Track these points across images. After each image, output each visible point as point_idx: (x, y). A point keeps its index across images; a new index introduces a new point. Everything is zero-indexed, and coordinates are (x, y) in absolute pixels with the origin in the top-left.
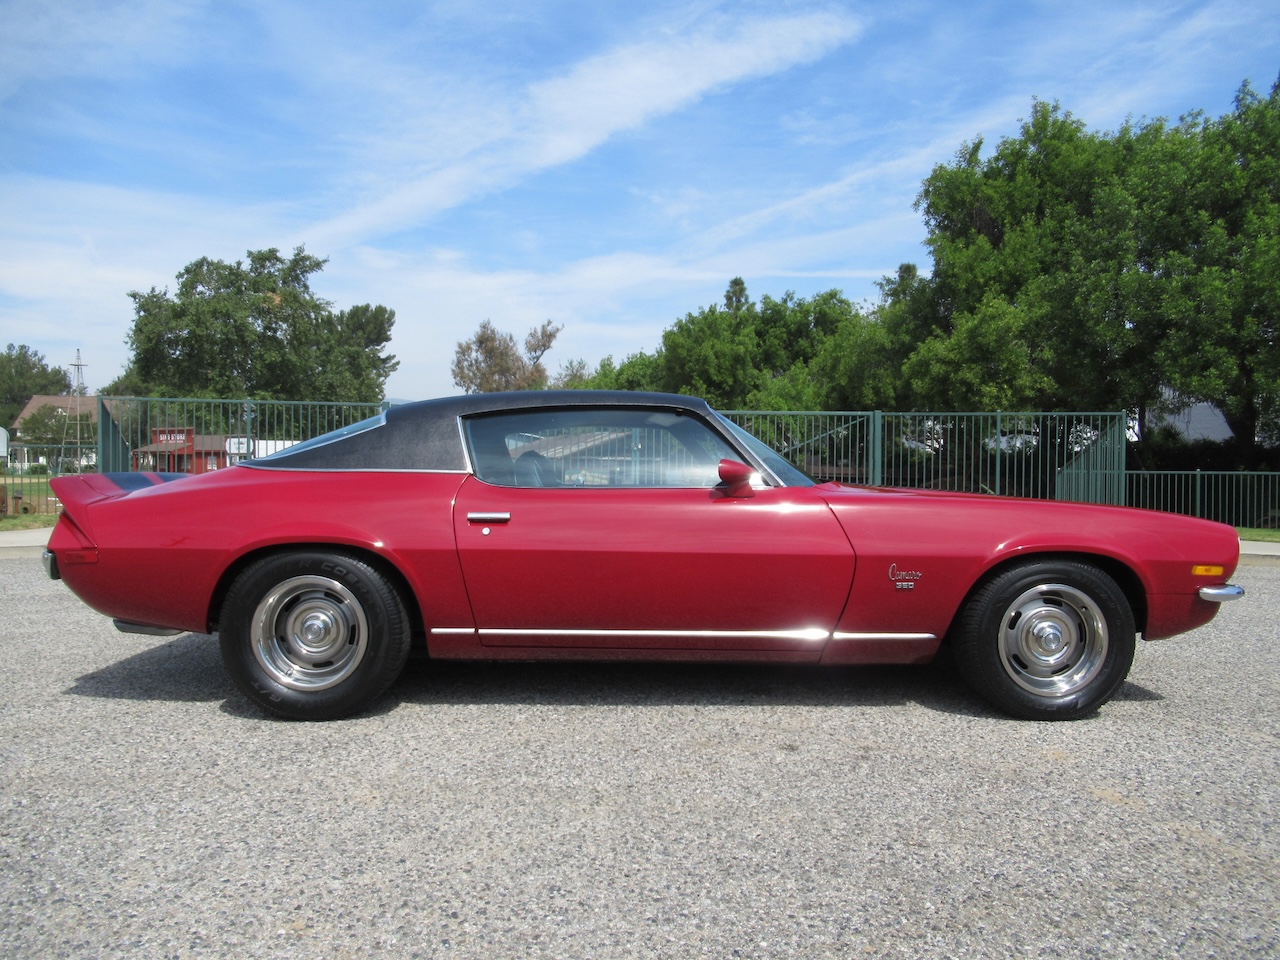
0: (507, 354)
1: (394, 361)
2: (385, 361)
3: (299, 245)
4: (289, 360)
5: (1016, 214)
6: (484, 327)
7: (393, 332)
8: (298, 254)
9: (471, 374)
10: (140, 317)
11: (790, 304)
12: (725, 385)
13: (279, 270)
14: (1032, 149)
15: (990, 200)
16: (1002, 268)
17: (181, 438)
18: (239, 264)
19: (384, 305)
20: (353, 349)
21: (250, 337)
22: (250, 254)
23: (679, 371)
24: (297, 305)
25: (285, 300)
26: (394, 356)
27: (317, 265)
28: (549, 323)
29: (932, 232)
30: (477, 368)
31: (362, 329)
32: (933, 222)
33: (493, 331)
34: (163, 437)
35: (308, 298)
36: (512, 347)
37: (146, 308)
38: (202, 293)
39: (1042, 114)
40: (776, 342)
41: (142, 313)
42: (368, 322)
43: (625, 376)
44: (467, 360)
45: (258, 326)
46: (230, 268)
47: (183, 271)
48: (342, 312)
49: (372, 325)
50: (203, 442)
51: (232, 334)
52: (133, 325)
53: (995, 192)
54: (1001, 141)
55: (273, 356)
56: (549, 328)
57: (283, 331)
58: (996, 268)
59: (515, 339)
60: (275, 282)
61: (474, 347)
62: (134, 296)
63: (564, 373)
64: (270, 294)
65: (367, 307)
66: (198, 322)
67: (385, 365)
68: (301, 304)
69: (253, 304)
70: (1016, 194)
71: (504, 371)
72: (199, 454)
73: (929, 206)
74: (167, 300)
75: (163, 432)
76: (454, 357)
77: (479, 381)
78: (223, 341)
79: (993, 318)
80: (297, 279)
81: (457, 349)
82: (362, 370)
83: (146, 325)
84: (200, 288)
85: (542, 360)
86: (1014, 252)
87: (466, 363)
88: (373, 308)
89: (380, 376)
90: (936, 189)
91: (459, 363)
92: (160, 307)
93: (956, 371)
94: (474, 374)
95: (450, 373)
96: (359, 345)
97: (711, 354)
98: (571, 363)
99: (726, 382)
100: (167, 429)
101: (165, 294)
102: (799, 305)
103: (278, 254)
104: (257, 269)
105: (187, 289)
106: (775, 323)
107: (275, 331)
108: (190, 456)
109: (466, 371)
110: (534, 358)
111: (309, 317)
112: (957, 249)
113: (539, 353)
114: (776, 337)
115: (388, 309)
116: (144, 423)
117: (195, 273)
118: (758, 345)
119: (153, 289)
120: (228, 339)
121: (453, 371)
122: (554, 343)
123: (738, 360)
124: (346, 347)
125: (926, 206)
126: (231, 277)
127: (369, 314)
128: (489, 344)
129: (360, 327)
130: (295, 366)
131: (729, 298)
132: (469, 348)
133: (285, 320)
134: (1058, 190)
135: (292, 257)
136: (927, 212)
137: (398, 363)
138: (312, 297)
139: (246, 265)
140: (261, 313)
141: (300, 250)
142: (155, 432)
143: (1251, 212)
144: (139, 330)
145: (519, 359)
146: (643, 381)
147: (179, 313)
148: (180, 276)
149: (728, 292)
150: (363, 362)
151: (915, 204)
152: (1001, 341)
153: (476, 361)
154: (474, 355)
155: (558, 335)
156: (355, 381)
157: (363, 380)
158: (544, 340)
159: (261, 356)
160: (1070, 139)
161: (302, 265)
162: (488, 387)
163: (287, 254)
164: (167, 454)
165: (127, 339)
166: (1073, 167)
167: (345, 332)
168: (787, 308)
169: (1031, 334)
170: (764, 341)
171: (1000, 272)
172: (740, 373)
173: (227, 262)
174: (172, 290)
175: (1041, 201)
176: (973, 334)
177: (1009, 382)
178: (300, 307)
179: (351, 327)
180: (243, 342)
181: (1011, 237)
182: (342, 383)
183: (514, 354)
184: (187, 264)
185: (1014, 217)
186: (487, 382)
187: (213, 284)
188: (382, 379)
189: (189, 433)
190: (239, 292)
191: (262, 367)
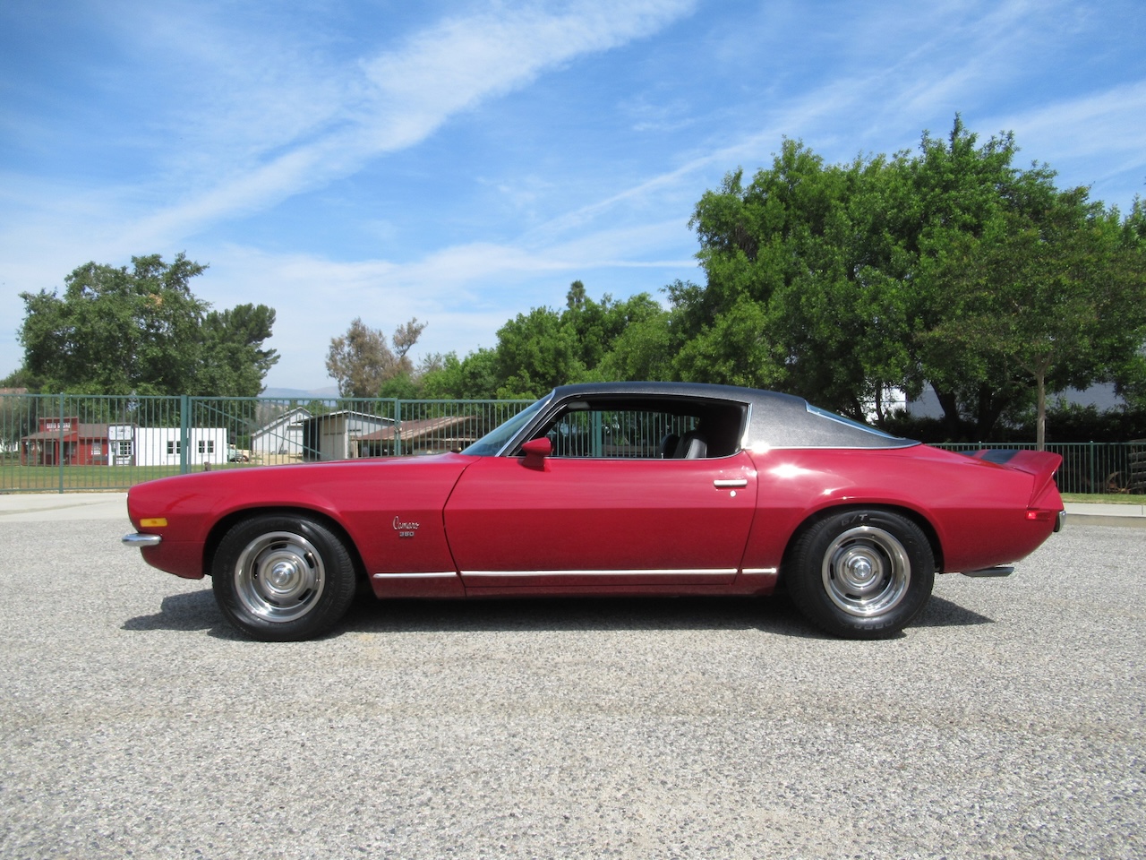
0: (376, 349)
1: (275, 355)
2: (266, 355)
3: (180, 252)
4: (170, 355)
5: (768, 231)
6: (356, 324)
7: (274, 329)
8: (179, 260)
9: (344, 367)
10: (31, 315)
11: (608, 306)
12: (547, 376)
13: (163, 274)
14: (782, 178)
15: (747, 220)
16: (754, 278)
17: (67, 426)
18: (124, 269)
19: (265, 304)
20: (233, 345)
21: (133, 334)
22: (134, 259)
23: (510, 363)
24: (177, 305)
25: (166, 301)
26: (275, 351)
27: (197, 270)
28: (414, 320)
29: (704, 247)
30: (350, 361)
31: (245, 326)
32: (705, 239)
33: (363, 328)
34: (49, 426)
35: (188, 299)
36: (382, 342)
37: (36, 308)
38: (89, 294)
39: (790, 149)
40: (595, 338)
41: (32, 312)
42: (250, 320)
43: (468, 368)
44: (340, 354)
45: (141, 323)
46: (116, 272)
47: (71, 274)
48: (226, 311)
49: (254, 323)
50: (87, 430)
51: (115, 331)
52: (23, 323)
53: (752, 214)
54: (757, 171)
55: (155, 352)
56: (415, 325)
57: (166, 328)
58: (750, 278)
59: (384, 334)
60: (159, 285)
61: (346, 342)
62: (25, 297)
63: (423, 365)
64: (152, 296)
65: (250, 306)
66: (83, 320)
67: (267, 358)
68: (182, 305)
69: (137, 305)
70: (767, 215)
71: (373, 364)
72: (82, 441)
73: (701, 225)
74: (56, 301)
75: (49, 421)
76: (328, 351)
77: (351, 372)
78: (107, 338)
79: (743, 320)
80: (178, 282)
81: (331, 344)
82: (241, 364)
83: (35, 323)
84: (88, 290)
85: (407, 354)
86: (763, 264)
87: (338, 357)
88: (255, 306)
89: (261, 368)
90: (707, 211)
91: (332, 358)
92: (49, 307)
93: (713, 366)
94: (347, 366)
95: (325, 365)
96: (239, 342)
97: (535, 349)
98: (429, 357)
99: (547, 373)
100: (53, 418)
101: (54, 295)
102: (616, 306)
103: (161, 260)
104: (140, 273)
105: (75, 290)
106: (594, 322)
107: (158, 329)
108: (75, 443)
109: (339, 364)
110: (401, 352)
111: (190, 316)
112: (721, 262)
113: (405, 347)
114: (594, 334)
115: (269, 308)
116: (33, 412)
117: (82, 277)
118: (580, 341)
119: (43, 291)
120: (113, 337)
121: (327, 364)
122: (419, 338)
123: (560, 354)
124: (230, 344)
125: (698, 225)
126: (115, 280)
127: (251, 313)
128: (360, 340)
129: (244, 324)
130: (175, 359)
131: (570, 299)
132: (341, 343)
133: (166, 318)
134: (799, 213)
135: (173, 263)
136: (700, 230)
137: (279, 357)
138: (192, 298)
139: (131, 270)
140: (144, 312)
141: (182, 256)
142: (42, 422)
143: (921, 236)
144: (28, 328)
145: (387, 353)
146: (484, 373)
147: (65, 313)
148: (68, 279)
149: (570, 293)
150: (242, 356)
151: (689, 224)
152: (749, 338)
153: (349, 354)
154: (346, 349)
155: (423, 331)
156: (234, 374)
157: (241, 373)
158: (409, 336)
159: (144, 351)
160: (811, 171)
161: (182, 270)
162: (358, 378)
163: (169, 259)
164: (53, 441)
165: (18, 336)
166: (812, 194)
167: (229, 329)
168: (605, 309)
169: (771, 332)
170: (585, 337)
171: (753, 282)
172: (562, 365)
173: (113, 267)
174: (61, 291)
175: (786, 222)
176: (727, 334)
177: (753, 373)
178: (181, 308)
179: (235, 324)
180: (127, 340)
181: (764, 252)
182: (222, 376)
183: (383, 348)
184: (75, 268)
185: (766, 235)
186: (358, 374)
187: (100, 287)
188: (264, 371)
189: (74, 422)
190: (124, 293)
191: (143, 361)
